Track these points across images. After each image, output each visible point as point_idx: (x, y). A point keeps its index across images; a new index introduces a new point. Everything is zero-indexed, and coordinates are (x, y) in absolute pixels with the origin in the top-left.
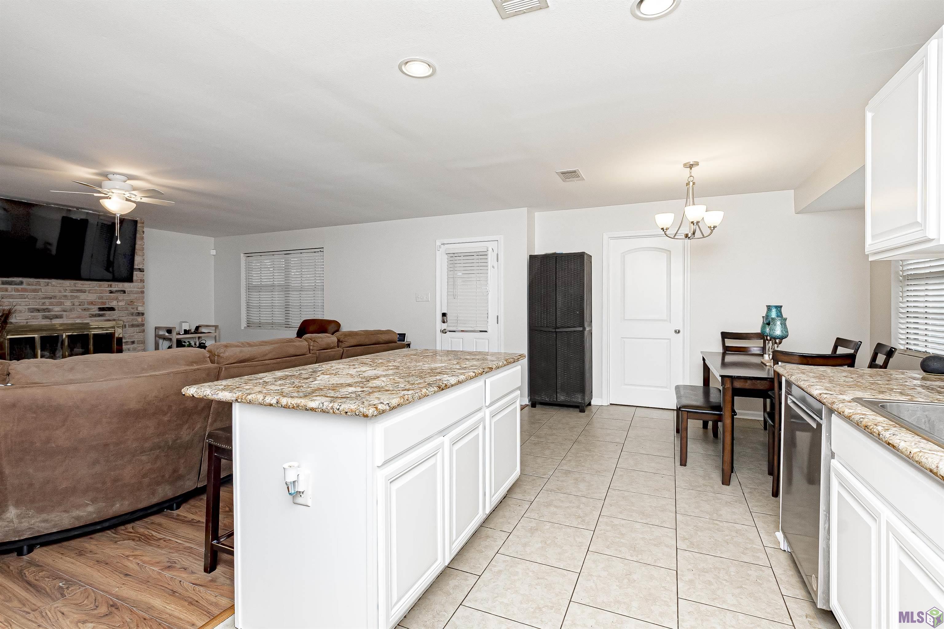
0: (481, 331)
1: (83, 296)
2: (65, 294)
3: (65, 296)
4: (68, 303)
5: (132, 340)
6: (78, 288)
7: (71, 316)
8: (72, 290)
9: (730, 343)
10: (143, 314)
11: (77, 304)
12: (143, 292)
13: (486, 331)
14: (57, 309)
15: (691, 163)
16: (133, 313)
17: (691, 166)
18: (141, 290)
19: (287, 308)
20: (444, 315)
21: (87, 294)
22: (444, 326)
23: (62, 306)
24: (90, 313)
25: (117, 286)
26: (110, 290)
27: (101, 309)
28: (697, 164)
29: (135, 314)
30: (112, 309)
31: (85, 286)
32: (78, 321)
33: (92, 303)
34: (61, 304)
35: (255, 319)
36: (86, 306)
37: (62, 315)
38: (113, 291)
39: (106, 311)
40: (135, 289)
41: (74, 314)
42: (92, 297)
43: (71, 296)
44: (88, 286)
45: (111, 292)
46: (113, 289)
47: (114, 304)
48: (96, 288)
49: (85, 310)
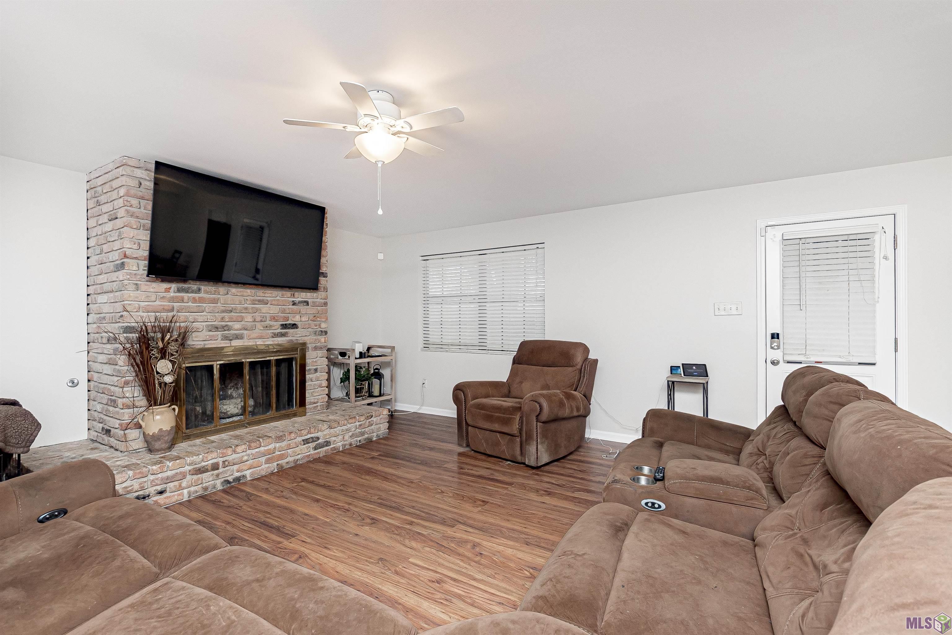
0: (860, 364)
1: (264, 308)
2: (246, 305)
3: (246, 309)
4: (249, 318)
5: (315, 367)
6: (259, 298)
7: (252, 336)
8: (253, 300)
10: (326, 333)
11: (258, 319)
12: (326, 304)
13: (873, 364)
14: (237, 326)
16: (316, 331)
18: (324, 301)
19: (482, 325)
20: (775, 336)
21: (268, 305)
22: (777, 355)
23: (243, 323)
24: (272, 331)
25: (302, 296)
26: (293, 301)
27: (284, 326)
29: (317, 333)
30: (294, 326)
31: (266, 295)
32: (259, 342)
33: (273, 318)
34: (241, 320)
35: (434, 338)
36: (268, 322)
37: (243, 334)
38: (295, 302)
39: (289, 328)
40: (318, 300)
41: (255, 334)
42: (274, 310)
43: (252, 308)
44: (270, 295)
45: (294, 304)
46: (297, 300)
47: (296, 319)
48: (278, 298)
49: (266, 327)
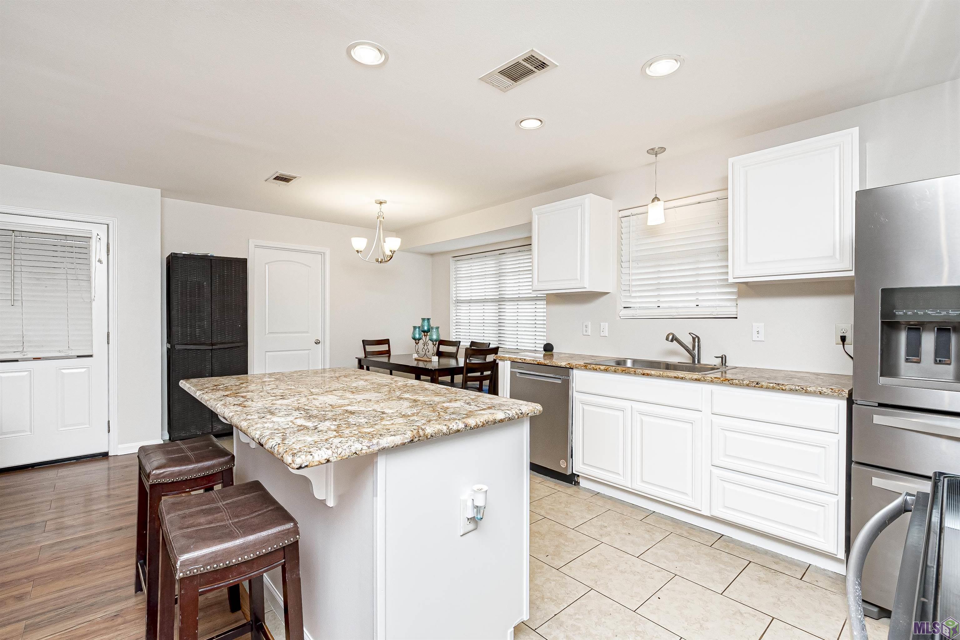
0: (78, 357)
9: (370, 348)
13: (91, 356)
15: (381, 201)
17: (381, 203)
28: (385, 202)
